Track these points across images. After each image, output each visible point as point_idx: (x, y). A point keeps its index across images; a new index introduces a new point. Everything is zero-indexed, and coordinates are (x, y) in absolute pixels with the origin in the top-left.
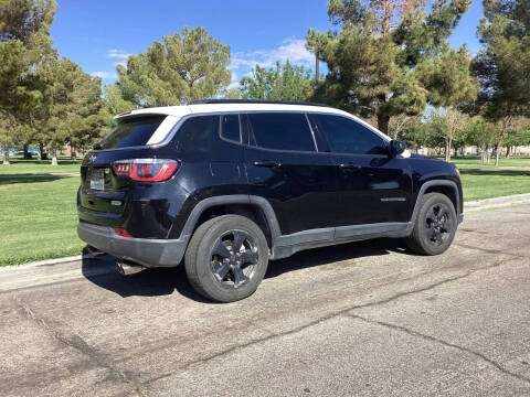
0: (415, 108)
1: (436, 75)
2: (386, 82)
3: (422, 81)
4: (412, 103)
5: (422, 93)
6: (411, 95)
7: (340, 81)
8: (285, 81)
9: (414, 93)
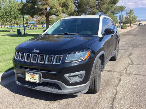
0: (58, 13)
1: (64, 3)
2: (48, 4)
3: (60, 4)
4: (57, 12)
5: (60, 9)
6: (57, 9)
7: (31, 3)
8: (9, 2)
9: (58, 8)
